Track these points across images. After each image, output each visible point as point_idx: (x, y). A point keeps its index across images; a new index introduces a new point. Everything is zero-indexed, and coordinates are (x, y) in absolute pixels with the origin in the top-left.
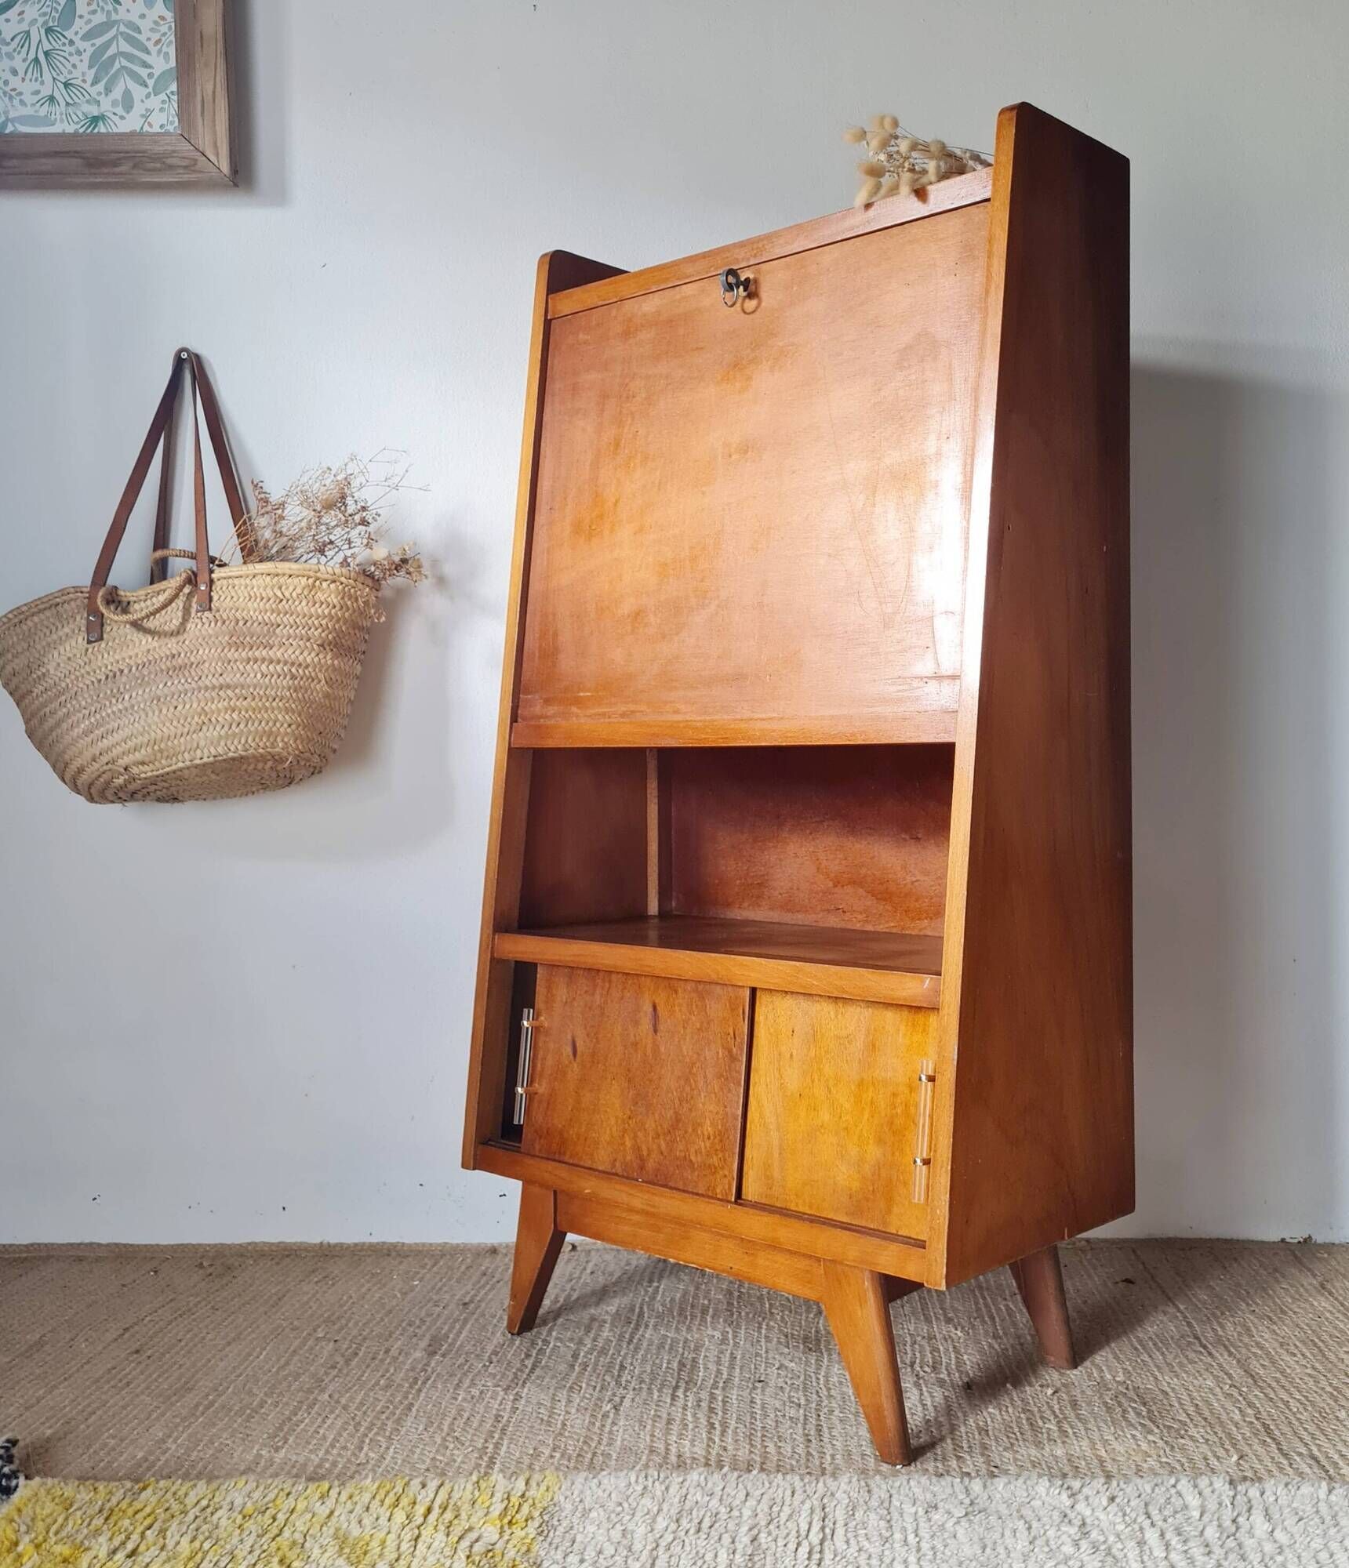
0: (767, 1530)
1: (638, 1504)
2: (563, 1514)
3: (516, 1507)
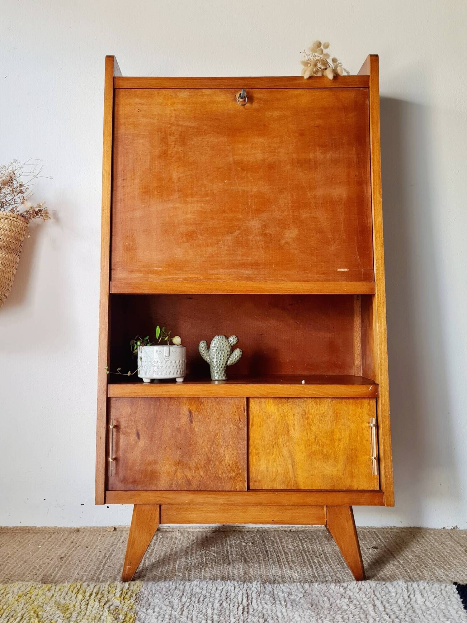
0: (226, 601)
1: (174, 592)
3: (125, 593)
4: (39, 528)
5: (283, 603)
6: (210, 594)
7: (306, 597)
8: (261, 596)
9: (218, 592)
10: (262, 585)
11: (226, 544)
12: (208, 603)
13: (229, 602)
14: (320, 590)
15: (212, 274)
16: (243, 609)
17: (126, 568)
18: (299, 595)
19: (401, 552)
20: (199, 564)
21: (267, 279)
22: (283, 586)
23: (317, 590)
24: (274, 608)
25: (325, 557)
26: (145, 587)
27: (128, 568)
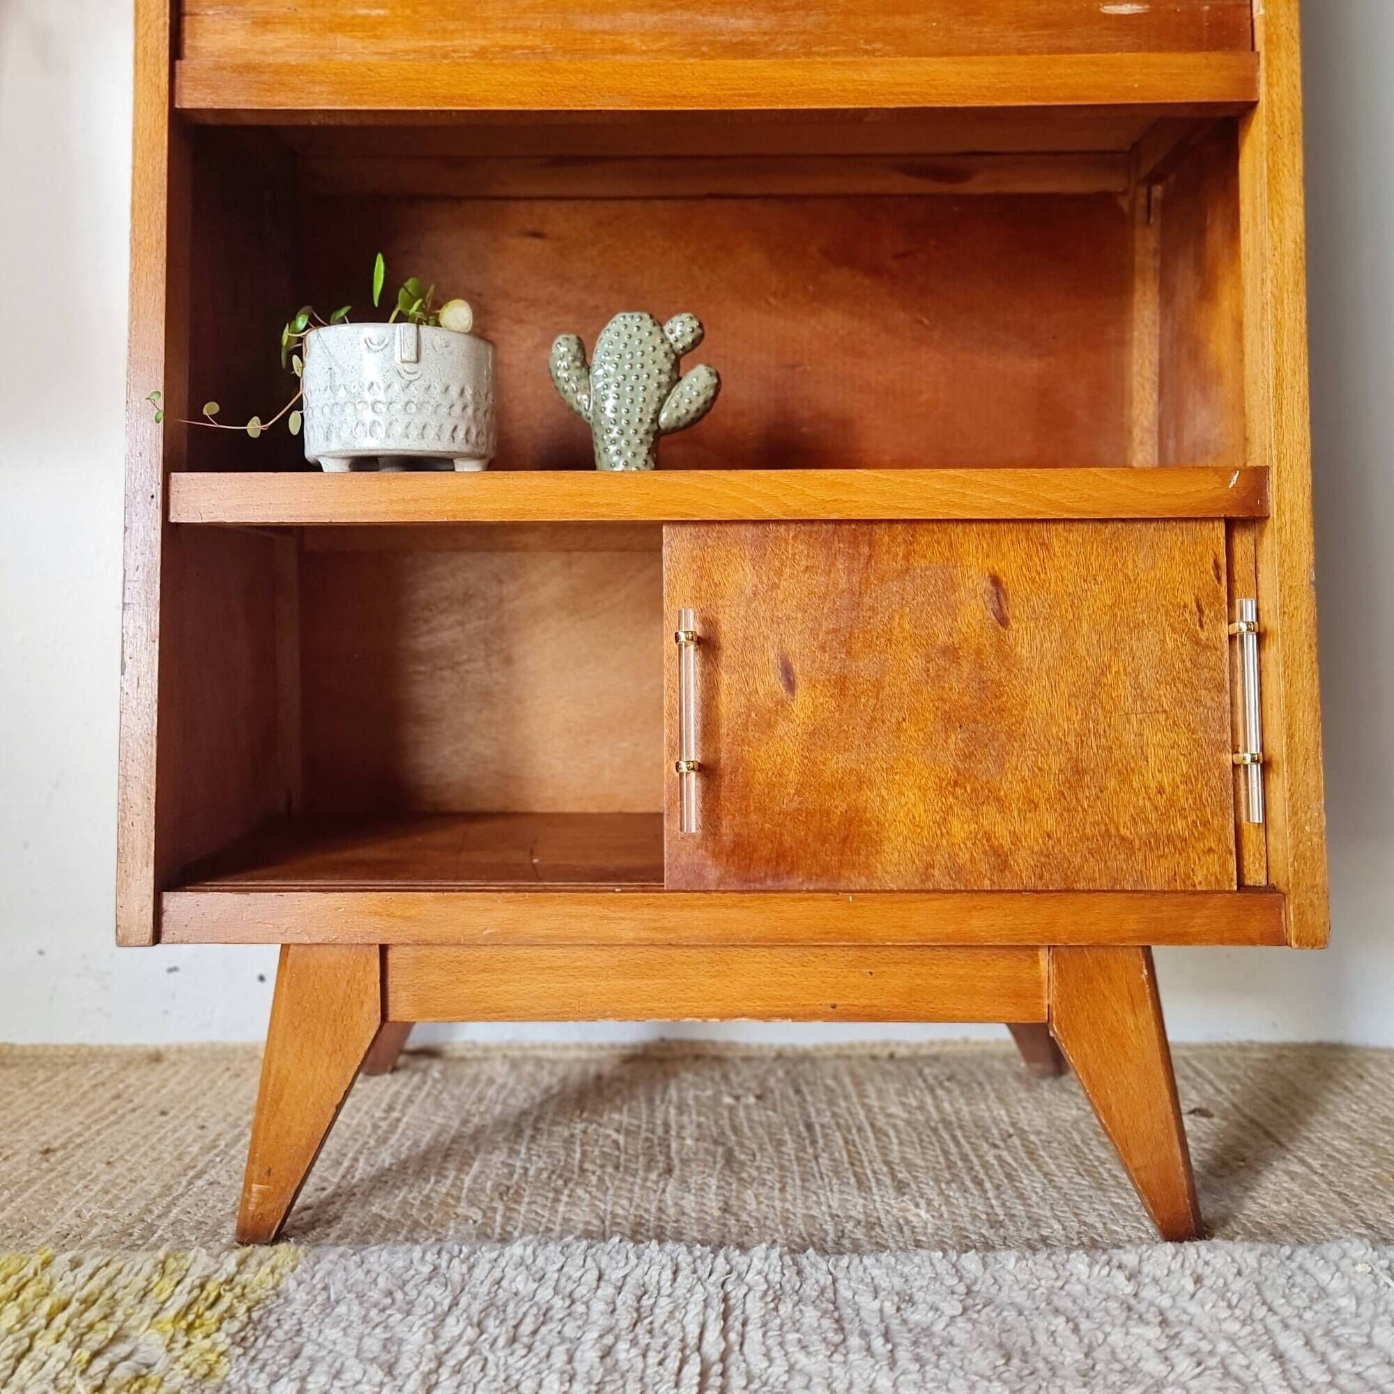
0: (631, 1336)
1: (419, 1294)
2: (289, 1310)
3: (211, 1299)
4: (23, 1048)
5: (878, 1343)
6: (568, 1302)
7: (975, 1316)
8: (782, 1309)
9: (607, 1290)
10: (787, 1259)
11: (663, 1101)
12: (551, 1348)
13: (644, 1340)
14: (1029, 1283)
15: (593, 33)
16: (704, 1375)
17: (250, 1191)
18: (943, 1306)
19: (1299, 1126)
20: (553, 1172)
21: (815, 49)
22: (873, 1266)
23: (1018, 1282)
24: (838, 1371)
25: (1023, 1145)
26: (305, 1271)
27: (261, 1192)
